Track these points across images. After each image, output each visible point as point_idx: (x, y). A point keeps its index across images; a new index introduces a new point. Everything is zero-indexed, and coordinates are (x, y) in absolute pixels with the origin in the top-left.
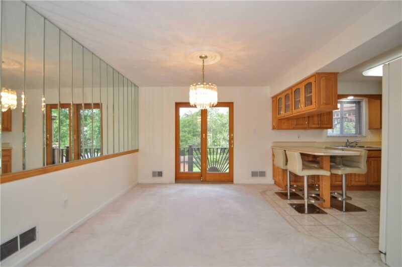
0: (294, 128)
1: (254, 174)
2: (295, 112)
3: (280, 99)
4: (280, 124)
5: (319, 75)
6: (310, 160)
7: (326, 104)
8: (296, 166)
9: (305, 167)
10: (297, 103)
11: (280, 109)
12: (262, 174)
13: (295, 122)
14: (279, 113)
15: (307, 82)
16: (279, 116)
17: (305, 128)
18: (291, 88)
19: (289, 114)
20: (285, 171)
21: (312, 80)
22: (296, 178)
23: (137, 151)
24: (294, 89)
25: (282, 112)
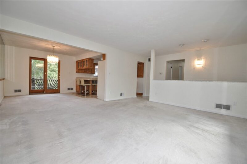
0: (83, 73)
1: (69, 89)
2: (84, 68)
3: (79, 62)
4: (79, 71)
5: (89, 59)
6: (86, 81)
7: (91, 67)
8: (83, 83)
9: (85, 83)
10: (84, 65)
11: (79, 66)
12: (72, 89)
13: (84, 71)
14: (79, 67)
15: (86, 60)
16: (79, 68)
17: (87, 73)
18: (82, 60)
19: (81, 68)
20: (80, 86)
21: (88, 60)
22: (83, 87)
23: (4, 79)
24: (83, 60)
25: (80, 67)
